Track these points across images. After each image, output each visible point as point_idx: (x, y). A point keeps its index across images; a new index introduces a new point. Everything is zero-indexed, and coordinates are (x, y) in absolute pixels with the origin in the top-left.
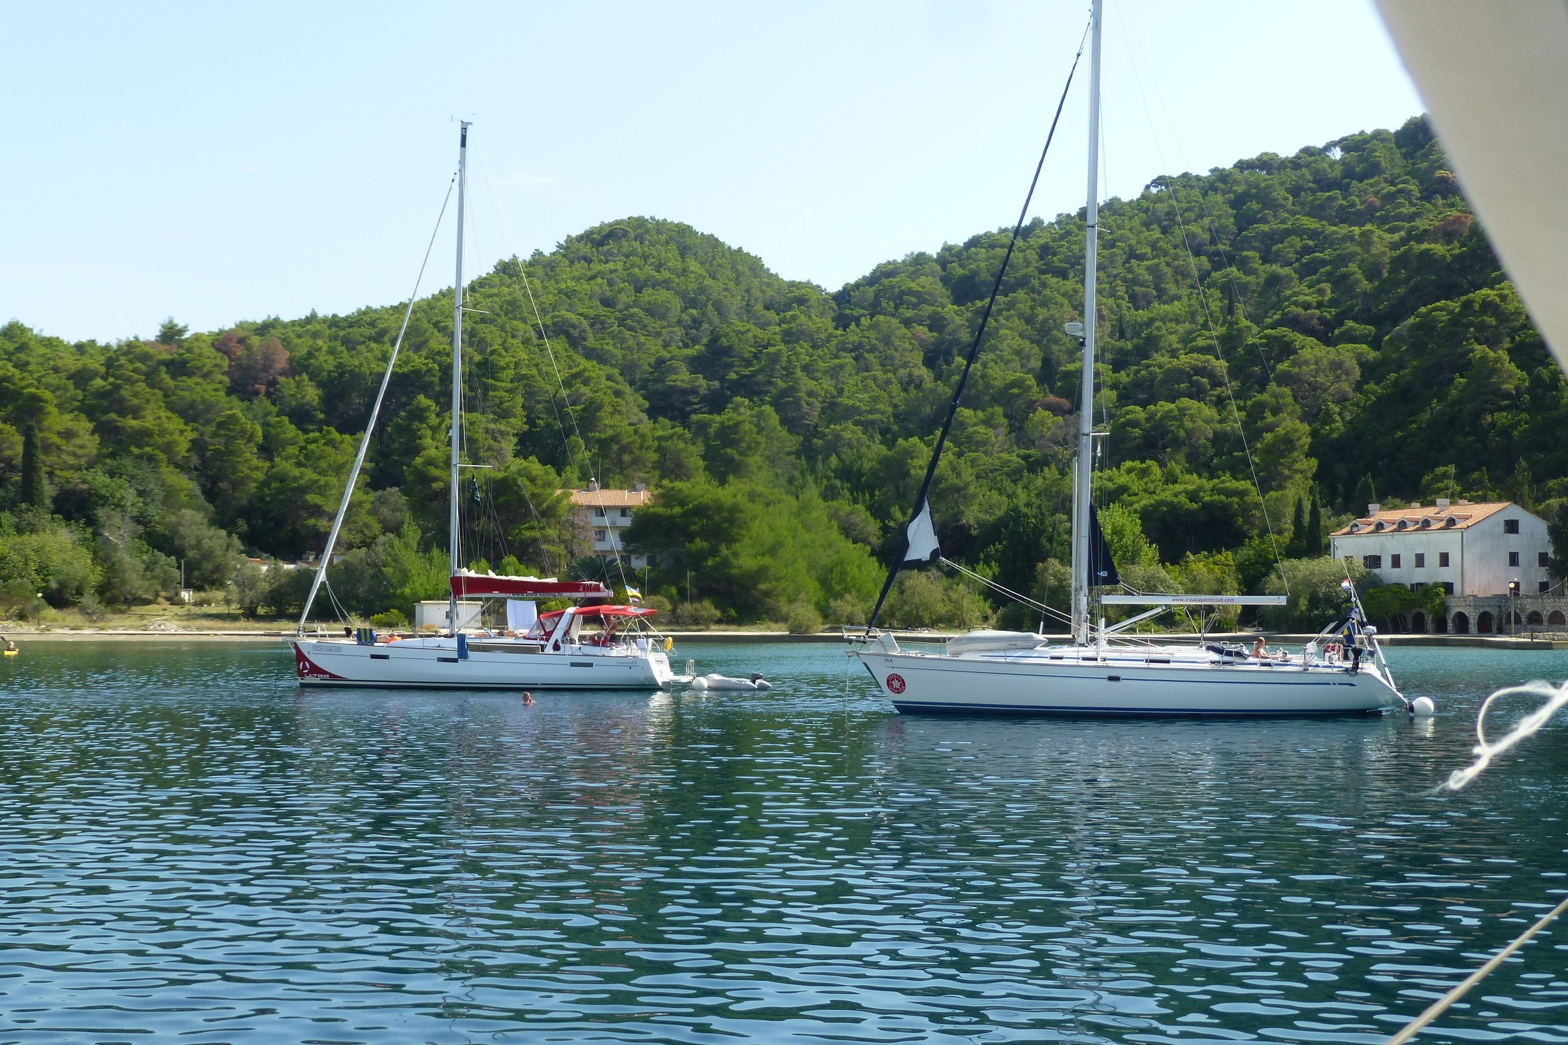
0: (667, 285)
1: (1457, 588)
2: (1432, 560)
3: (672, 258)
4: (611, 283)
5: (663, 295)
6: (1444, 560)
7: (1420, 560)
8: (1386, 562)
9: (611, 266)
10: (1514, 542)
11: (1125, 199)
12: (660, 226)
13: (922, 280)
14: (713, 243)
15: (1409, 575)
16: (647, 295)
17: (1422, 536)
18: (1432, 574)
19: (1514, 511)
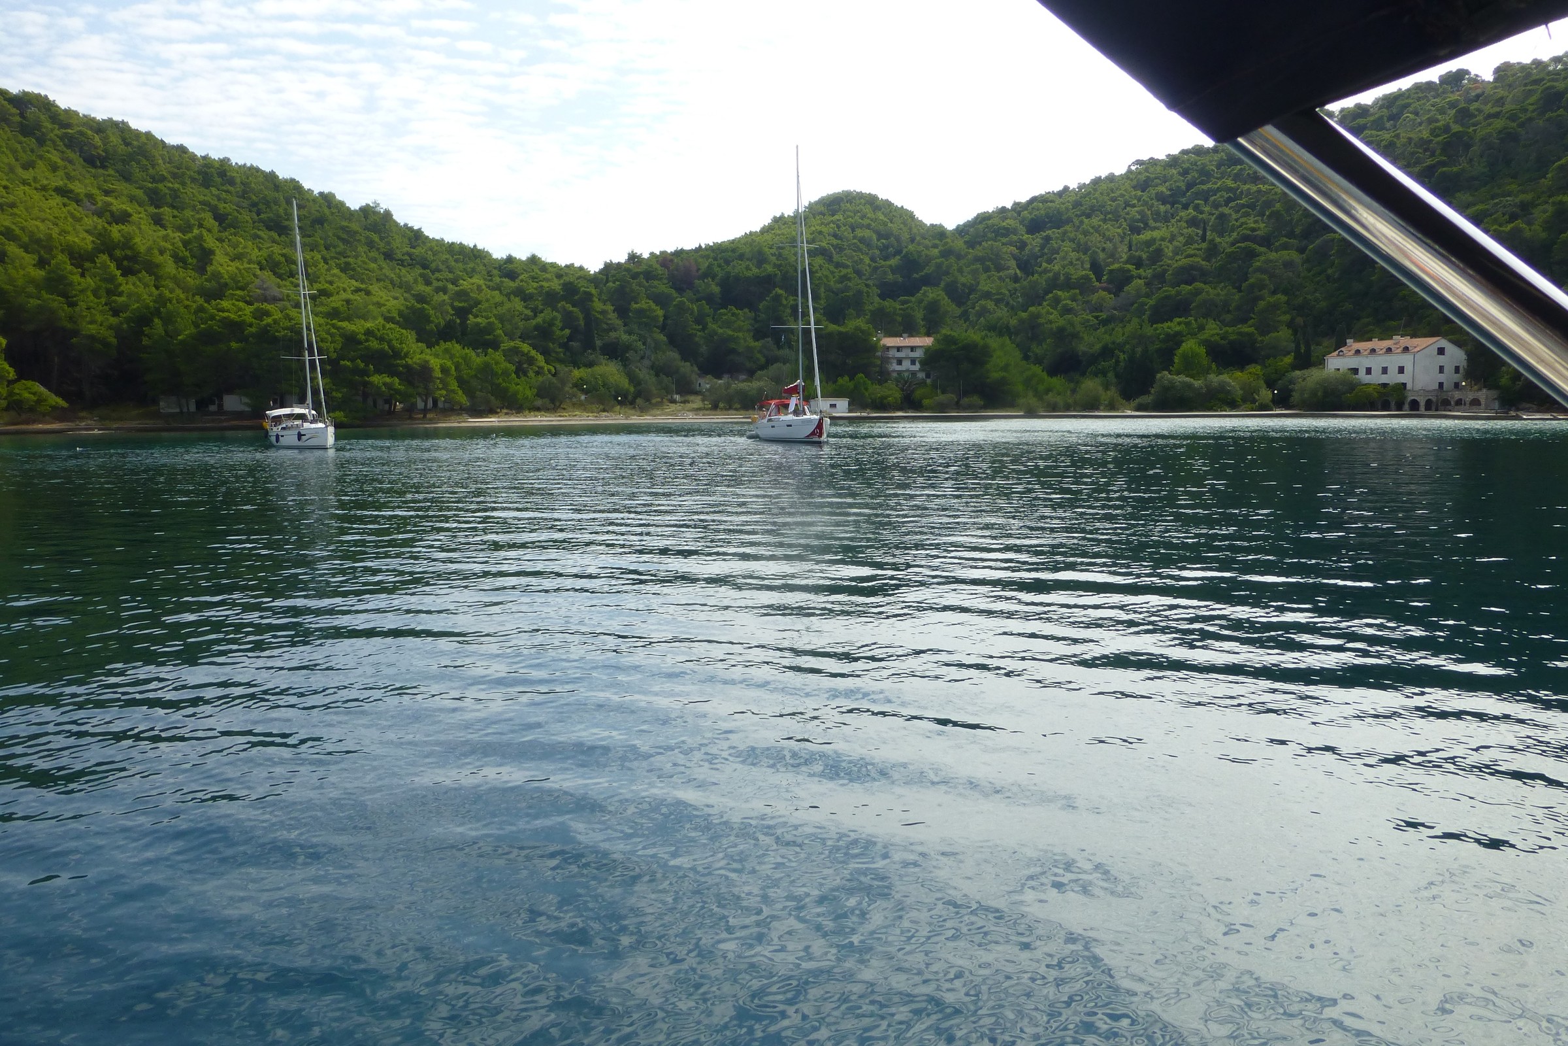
0: (868, 227)
1: (1409, 387)
2: (1393, 370)
3: (868, 210)
4: (838, 227)
5: (867, 233)
6: (1401, 370)
7: (1385, 370)
8: (1362, 372)
9: (836, 217)
10: (1442, 360)
11: (1117, 173)
12: (860, 196)
13: (1008, 221)
14: (888, 204)
15: (1377, 378)
16: (859, 233)
17: (1388, 357)
18: (1393, 378)
19: (1443, 343)
